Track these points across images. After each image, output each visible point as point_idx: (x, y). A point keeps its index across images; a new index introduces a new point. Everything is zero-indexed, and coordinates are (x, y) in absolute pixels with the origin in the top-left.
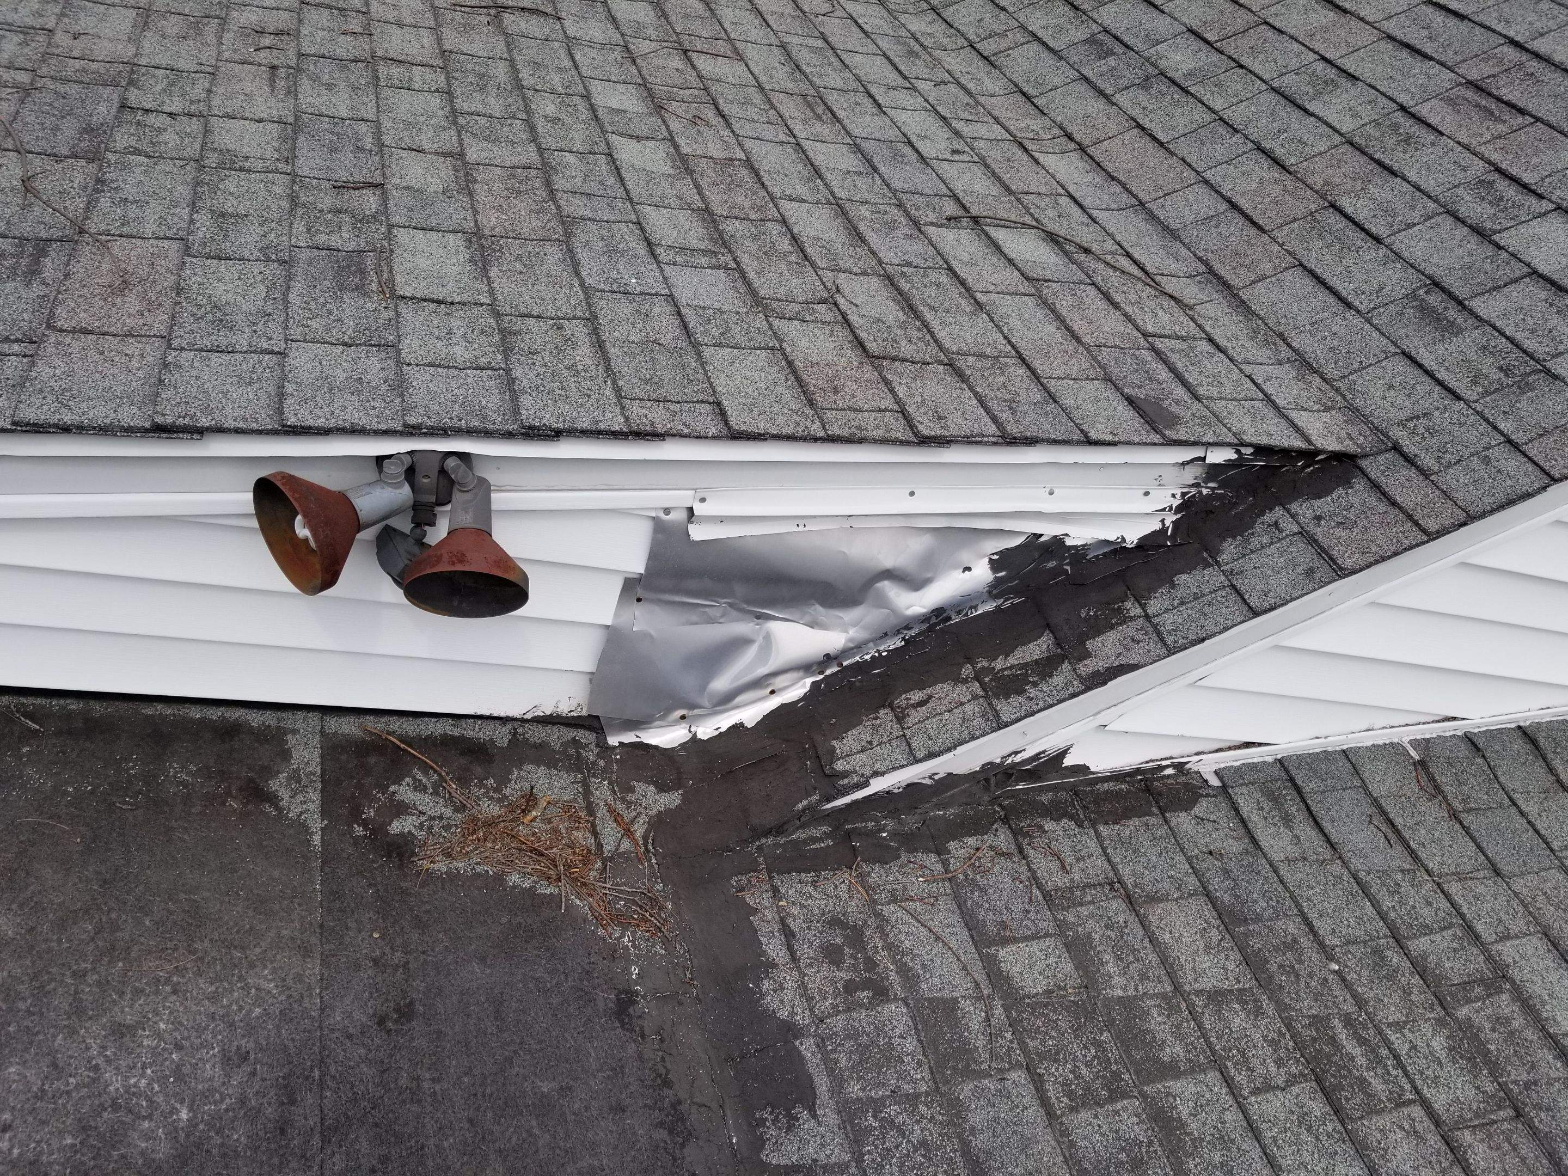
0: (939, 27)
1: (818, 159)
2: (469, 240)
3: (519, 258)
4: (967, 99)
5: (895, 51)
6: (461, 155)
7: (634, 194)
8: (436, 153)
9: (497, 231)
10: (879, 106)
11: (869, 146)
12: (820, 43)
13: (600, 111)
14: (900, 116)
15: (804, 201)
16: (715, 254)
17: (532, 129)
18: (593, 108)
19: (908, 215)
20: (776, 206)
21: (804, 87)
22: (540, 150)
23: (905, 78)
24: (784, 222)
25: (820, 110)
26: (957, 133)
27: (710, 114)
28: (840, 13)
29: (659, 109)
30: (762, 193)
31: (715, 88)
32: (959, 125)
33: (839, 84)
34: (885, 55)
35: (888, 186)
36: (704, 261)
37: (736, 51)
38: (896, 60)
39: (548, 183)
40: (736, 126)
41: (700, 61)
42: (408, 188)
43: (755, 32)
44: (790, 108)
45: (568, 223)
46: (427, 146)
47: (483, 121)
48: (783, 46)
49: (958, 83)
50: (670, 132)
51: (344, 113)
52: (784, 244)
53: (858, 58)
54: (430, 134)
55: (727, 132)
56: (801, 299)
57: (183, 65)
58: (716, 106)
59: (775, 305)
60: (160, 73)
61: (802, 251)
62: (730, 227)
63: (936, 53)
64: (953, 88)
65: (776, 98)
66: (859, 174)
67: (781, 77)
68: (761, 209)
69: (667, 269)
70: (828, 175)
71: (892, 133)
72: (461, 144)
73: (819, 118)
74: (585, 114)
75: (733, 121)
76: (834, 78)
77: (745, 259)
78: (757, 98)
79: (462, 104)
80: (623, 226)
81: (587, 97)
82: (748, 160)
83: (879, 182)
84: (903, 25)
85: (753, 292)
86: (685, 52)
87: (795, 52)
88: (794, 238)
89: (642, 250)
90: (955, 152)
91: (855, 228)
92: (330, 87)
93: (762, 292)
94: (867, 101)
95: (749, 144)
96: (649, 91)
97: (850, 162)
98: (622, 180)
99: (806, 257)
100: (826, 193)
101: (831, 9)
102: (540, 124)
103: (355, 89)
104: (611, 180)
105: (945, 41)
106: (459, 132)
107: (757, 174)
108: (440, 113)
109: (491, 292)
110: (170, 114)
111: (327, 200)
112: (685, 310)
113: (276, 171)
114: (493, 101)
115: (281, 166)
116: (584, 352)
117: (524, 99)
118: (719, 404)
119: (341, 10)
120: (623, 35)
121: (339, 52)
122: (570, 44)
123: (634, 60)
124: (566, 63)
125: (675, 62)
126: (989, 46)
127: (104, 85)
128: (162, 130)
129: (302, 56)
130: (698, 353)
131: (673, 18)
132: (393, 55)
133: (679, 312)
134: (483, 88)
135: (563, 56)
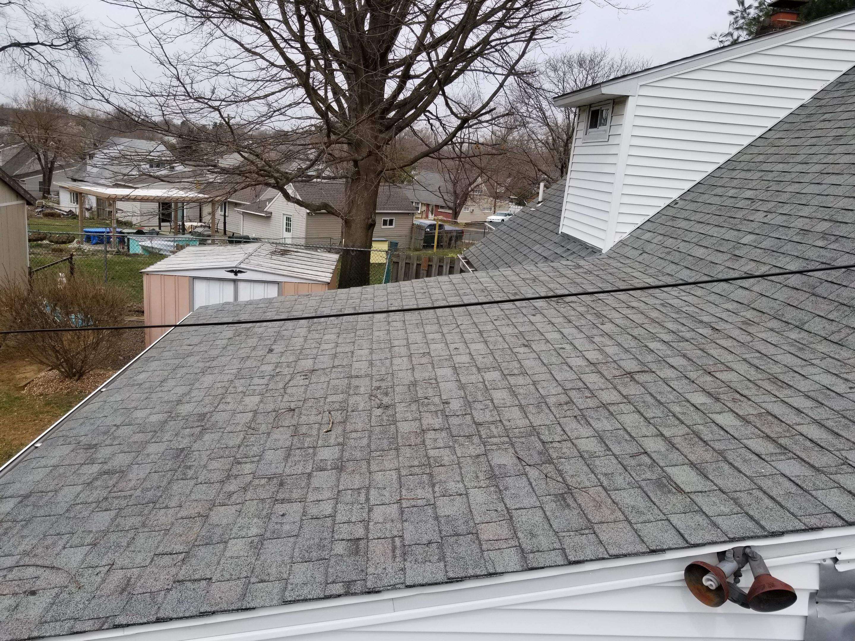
0: (804, 334)
1: (796, 405)
2: (690, 467)
3: (714, 470)
4: (839, 363)
5: (793, 350)
6: (662, 435)
7: (736, 435)
8: (652, 436)
9: (699, 461)
10: (803, 376)
11: (811, 394)
12: (757, 355)
13: (697, 406)
14: (816, 378)
15: (803, 424)
16: (785, 454)
17: (678, 419)
18: (693, 405)
19: (850, 420)
20: (793, 429)
21: (766, 376)
22: (688, 427)
23: (806, 360)
24: (802, 435)
25: (780, 383)
26: (846, 380)
27: (738, 396)
28: (757, 339)
29: (717, 399)
30: (784, 425)
31: (732, 385)
32: (845, 376)
33: (779, 370)
34: (789, 353)
35: (833, 410)
36: (783, 457)
37: (727, 367)
38: (796, 353)
39: (701, 439)
40: (753, 399)
41: (717, 375)
42: (655, 452)
43: (730, 357)
44: (767, 385)
45: (721, 453)
46: (648, 434)
47: (659, 420)
48: (745, 360)
49: (830, 357)
50: (729, 408)
51: (610, 428)
52: (808, 444)
53: (779, 357)
54: (645, 429)
55: (750, 403)
56: (833, 465)
57: (548, 422)
58: (738, 393)
59: (825, 469)
60: (542, 427)
61: (818, 445)
62: (782, 441)
63: (811, 346)
64: (829, 359)
65: (759, 383)
66: (817, 407)
67: (753, 374)
68: (788, 431)
69: (772, 463)
70: (804, 411)
71: (818, 386)
72: (659, 431)
73: (782, 387)
74: (692, 409)
75: (750, 397)
76: (776, 369)
77: (798, 453)
78: (751, 385)
79: (647, 416)
80: (741, 450)
81: (688, 401)
82: (768, 412)
83: (827, 409)
84: (788, 337)
85: (813, 467)
86: (709, 373)
87: (750, 360)
88: (811, 440)
89: (756, 458)
90: (851, 388)
91: (833, 431)
92: (599, 419)
93: (817, 465)
94: (796, 375)
95: (763, 405)
96: (708, 393)
97: (809, 403)
98: (727, 432)
99: (822, 447)
100: (810, 419)
101: (751, 339)
102: (680, 416)
103: (607, 418)
104: (722, 433)
105: (812, 340)
106: (654, 426)
107: (776, 417)
108: (642, 420)
109: (715, 484)
110: (558, 442)
111: (633, 462)
112: (793, 479)
113: (608, 455)
114: (656, 411)
115: (608, 452)
116: (767, 501)
117: (666, 407)
118: (835, 513)
119: (578, 389)
120: (681, 372)
121: (591, 405)
122: (665, 381)
123: (693, 382)
124: (669, 389)
125: (709, 378)
126: (835, 338)
127: (530, 436)
128: (561, 448)
129: (581, 410)
130: (810, 494)
131: (694, 360)
132: (609, 402)
133: (790, 480)
134: (649, 407)
135: (666, 386)
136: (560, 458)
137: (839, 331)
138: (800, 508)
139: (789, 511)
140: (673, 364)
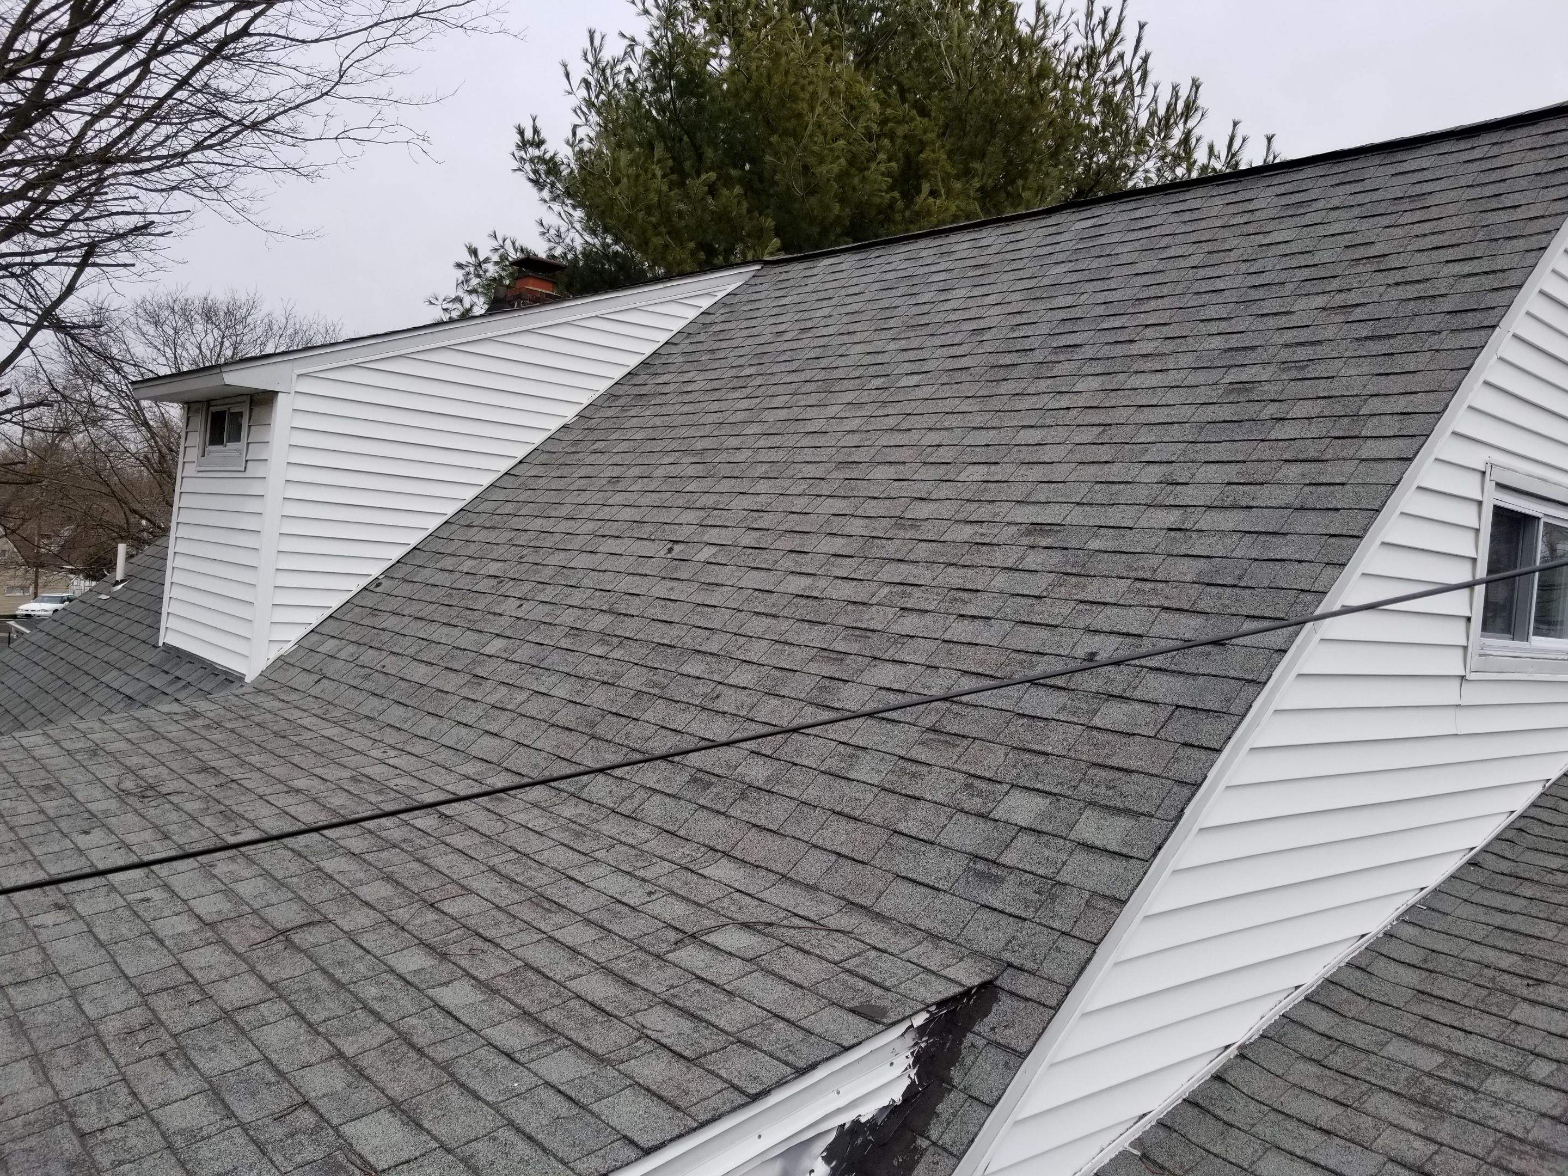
0: (583, 807)
1: (570, 941)
2: (391, 1111)
3: (433, 1107)
4: (634, 852)
5: (566, 838)
6: (340, 1054)
7: (473, 1023)
8: (322, 1062)
9: (406, 1096)
10: (583, 884)
11: (594, 916)
12: (513, 855)
13: (409, 977)
14: (601, 884)
15: (580, 976)
16: (552, 1040)
17: (372, 1012)
18: (401, 977)
19: (649, 953)
20: (566, 988)
21: (526, 893)
22: (390, 1025)
23: (585, 855)
24: (578, 997)
25: (546, 905)
26: (644, 880)
27: (479, 943)
28: (512, 826)
29: (444, 956)
30: (551, 983)
31: (470, 922)
32: (641, 873)
33: (546, 880)
34: (562, 844)
35: (624, 938)
36: (549, 1049)
37: (463, 887)
38: (571, 844)
39: (412, 1046)
40: (503, 944)
41: (445, 906)
42: (324, 1095)
43: (468, 868)
44: (527, 913)
45: (446, 1066)
46: (313, 1059)
47: (335, 1022)
48: (492, 869)
49: (621, 842)
50: (464, 970)
51: (238, 1064)
52: (589, 1012)
53: (546, 854)
54: (307, 1050)
55: (499, 951)
56: (625, 1044)
57: (97, 1083)
58: (481, 936)
59: (612, 1056)
60: (84, 1097)
61: (604, 1011)
62: (548, 1017)
63: (593, 826)
64: (619, 848)
65: (514, 909)
66: (601, 939)
67: (506, 894)
68: (558, 994)
69: (531, 1066)
70: (584, 950)
71: (603, 900)
72: (335, 1047)
73: (549, 911)
74: (399, 984)
75: (498, 941)
76: (540, 878)
77: (573, 1034)
78: (501, 916)
79: (313, 1018)
80: (480, 1051)
81: (392, 971)
82: (526, 964)
83: (617, 938)
84: (559, 815)
85: (594, 1055)
86: (432, 905)
87: (501, 868)
88: (592, 1004)
89: (505, 1062)
90: (650, 894)
91: (624, 979)
92: (213, 1049)
93: (599, 1052)
94: (571, 883)
95: (519, 952)
96: (428, 946)
97: (590, 934)
98: (458, 1020)
99: (608, 1014)
100: (590, 963)
101: (503, 827)
102: (377, 1006)
103: (231, 1042)
104: (450, 1023)
105: (593, 815)
106: (326, 1038)
107: (539, 972)
108: (302, 1031)
109: (435, 1138)
110: (120, 1124)
111: (278, 1131)
112: (562, 1088)
113: (228, 1128)
114: (331, 1005)
115: (228, 1122)
116: (522, 1147)
117: (351, 992)
118: (625, 1137)
119: (173, 988)
120: (381, 912)
121: (199, 1020)
122: (351, 937)
123: (402, 928)
124: (359, 952)
125: (431, 916)
126: (626, 808)
127: (52, 1126)
128: (124, 1139)
129: (174, 1036)
130: (590, 1112)
131: (406, 884)
132: (237, 1005)
133: (559, 1091)
134: (318, 999)
135: (353, 947)
136: (121, 1163)
137: (631, 796)
138: (574, 1145)
139: (555, 1156)
140: (368, 899)
